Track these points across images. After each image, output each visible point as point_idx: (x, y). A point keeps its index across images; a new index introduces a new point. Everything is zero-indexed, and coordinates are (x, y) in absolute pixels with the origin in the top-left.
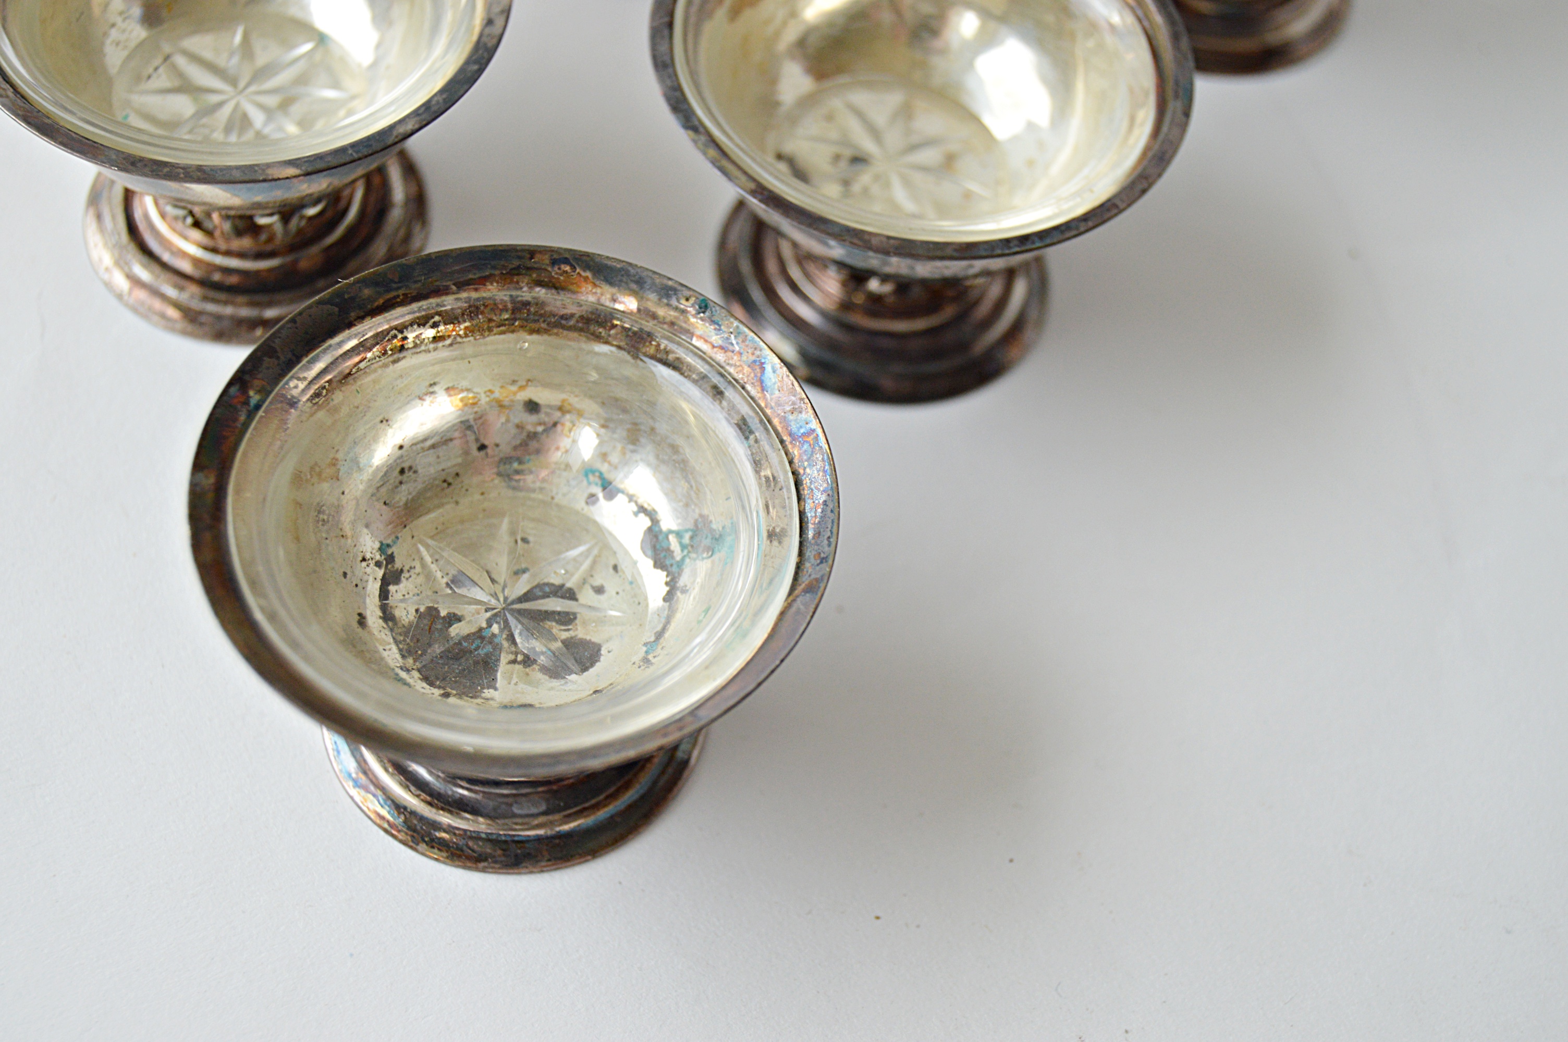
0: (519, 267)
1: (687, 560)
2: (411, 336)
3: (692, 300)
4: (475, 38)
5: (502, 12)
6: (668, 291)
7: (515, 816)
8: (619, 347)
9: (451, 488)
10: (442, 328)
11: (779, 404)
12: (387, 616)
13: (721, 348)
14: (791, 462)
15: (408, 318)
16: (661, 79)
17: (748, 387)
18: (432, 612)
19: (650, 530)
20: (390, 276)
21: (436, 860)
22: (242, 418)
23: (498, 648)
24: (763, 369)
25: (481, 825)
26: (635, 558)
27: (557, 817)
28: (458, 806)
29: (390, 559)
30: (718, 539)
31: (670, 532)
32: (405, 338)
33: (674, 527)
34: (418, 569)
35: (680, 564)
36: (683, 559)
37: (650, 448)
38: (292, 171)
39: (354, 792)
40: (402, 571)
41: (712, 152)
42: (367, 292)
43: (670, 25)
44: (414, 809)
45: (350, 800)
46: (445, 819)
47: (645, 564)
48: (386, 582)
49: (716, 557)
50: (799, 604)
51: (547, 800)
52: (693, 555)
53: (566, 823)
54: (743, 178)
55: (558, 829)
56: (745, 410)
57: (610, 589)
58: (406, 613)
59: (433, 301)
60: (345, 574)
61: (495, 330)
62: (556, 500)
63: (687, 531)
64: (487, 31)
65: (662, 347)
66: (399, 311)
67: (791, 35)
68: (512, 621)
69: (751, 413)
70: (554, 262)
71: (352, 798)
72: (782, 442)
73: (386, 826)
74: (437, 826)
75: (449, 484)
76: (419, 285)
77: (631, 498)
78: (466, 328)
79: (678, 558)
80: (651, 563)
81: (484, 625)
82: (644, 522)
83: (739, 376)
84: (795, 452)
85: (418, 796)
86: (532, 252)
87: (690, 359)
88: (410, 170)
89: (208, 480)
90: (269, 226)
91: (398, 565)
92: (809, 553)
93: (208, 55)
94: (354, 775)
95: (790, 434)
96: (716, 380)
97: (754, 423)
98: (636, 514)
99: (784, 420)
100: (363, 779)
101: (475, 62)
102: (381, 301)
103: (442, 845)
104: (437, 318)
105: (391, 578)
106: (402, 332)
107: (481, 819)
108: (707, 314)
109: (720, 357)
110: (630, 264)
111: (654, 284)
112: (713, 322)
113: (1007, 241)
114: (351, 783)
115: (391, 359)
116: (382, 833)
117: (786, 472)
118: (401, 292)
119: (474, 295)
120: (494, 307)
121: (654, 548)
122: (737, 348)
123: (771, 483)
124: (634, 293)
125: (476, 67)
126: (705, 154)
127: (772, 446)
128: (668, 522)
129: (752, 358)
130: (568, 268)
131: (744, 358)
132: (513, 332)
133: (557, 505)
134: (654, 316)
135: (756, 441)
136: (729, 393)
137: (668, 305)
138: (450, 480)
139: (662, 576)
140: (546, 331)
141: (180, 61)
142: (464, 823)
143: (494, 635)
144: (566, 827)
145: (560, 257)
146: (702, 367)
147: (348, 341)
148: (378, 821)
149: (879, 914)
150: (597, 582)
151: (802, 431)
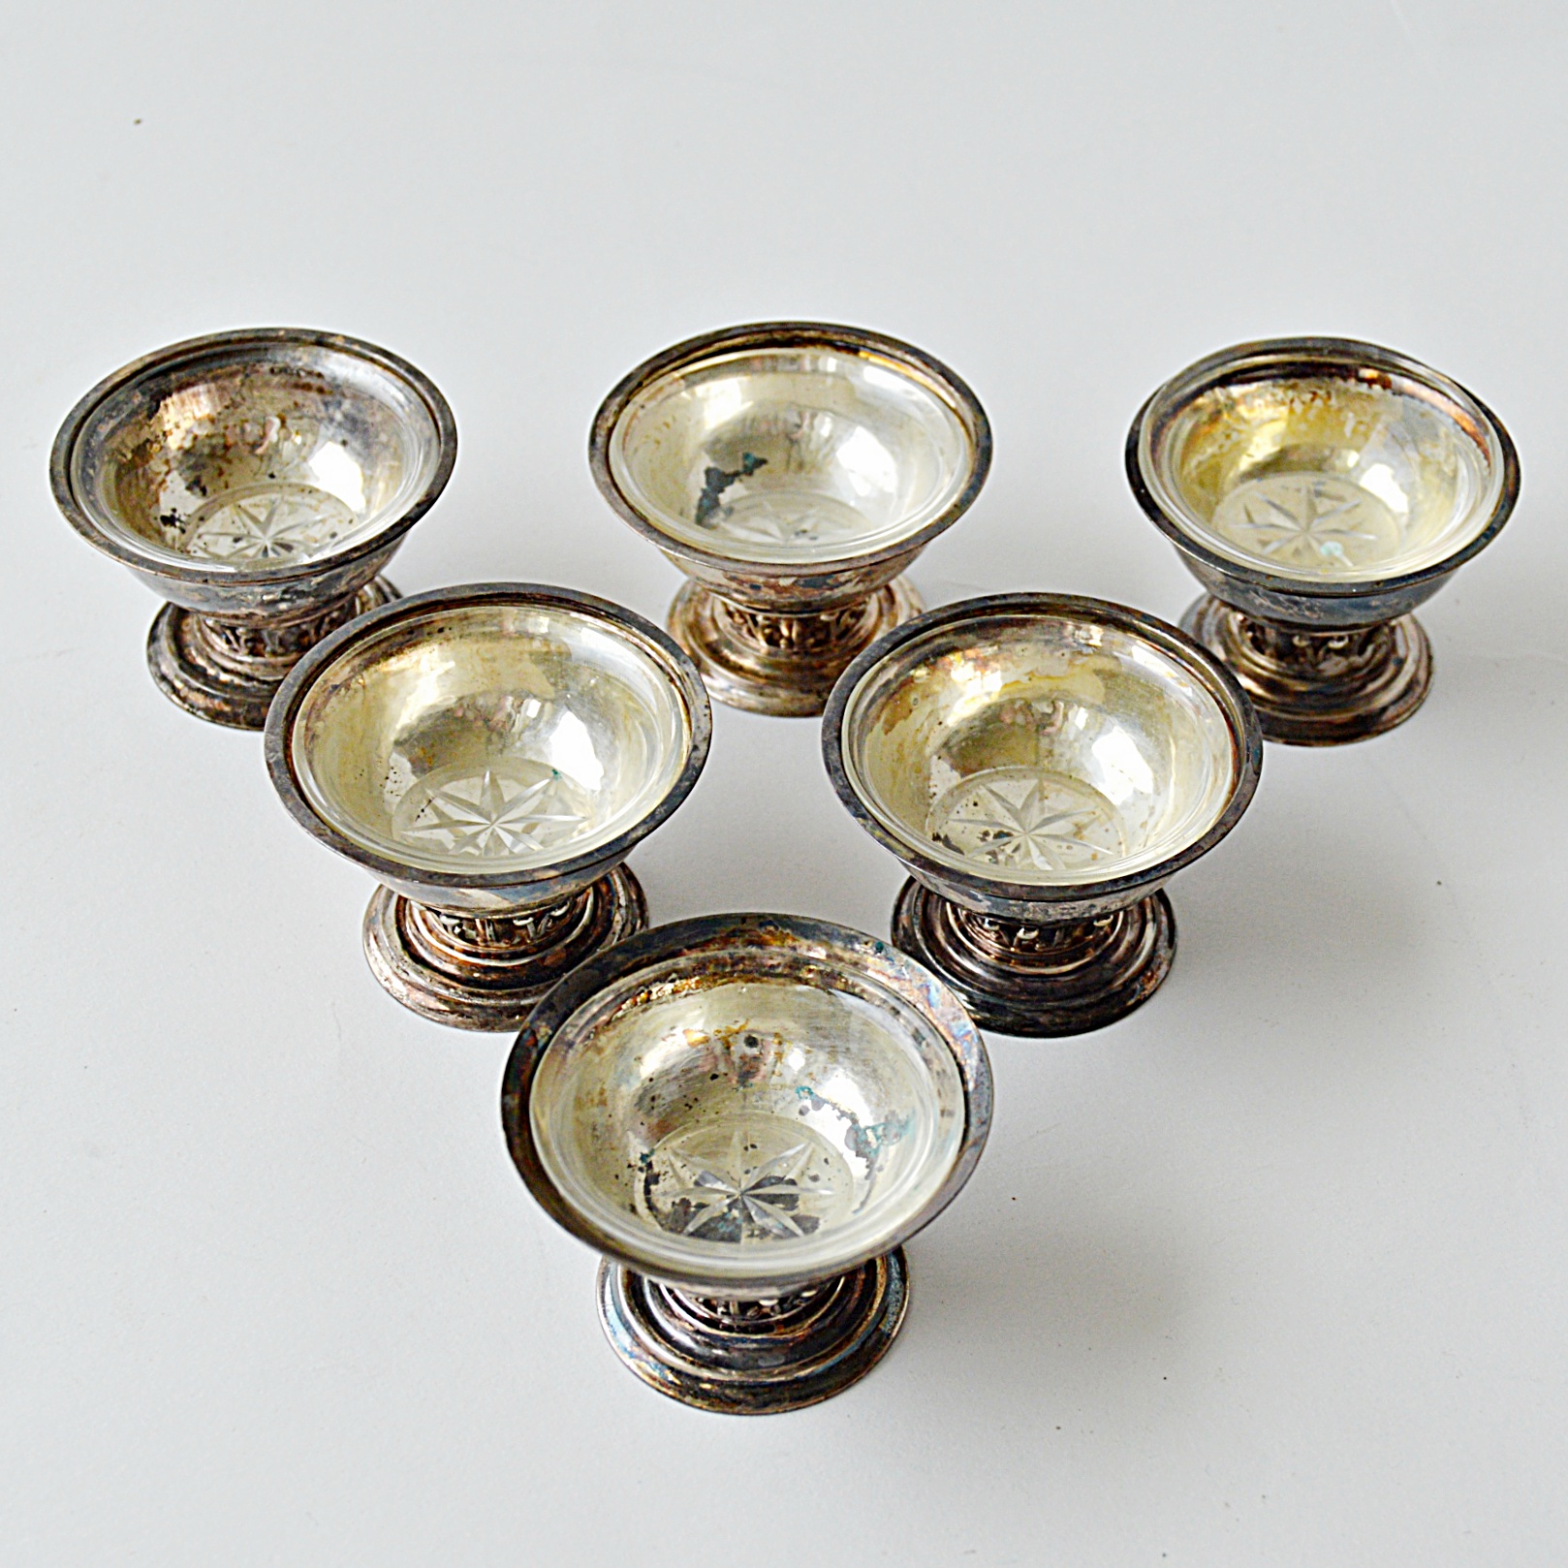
0: (734, 931)
1: (882, 1147)
2: (654, 989)
3: (870, 944)
4: (684, 761)
5: (705, 739)
6: (850, 939)
7: (759, 1367)
8: (817, 986)
9: (692, 1110)
10: (678, 982)
11: (943, 1015)
12: (651, 1207)
13: (896, 978)
14: (955, 1057)
15: (652, 975)
16: (834, 781)
17: (918, 1005)
18: (685, 1203)
19: (851, 1128)
20: (636, 945)
21: (700, 1408)
22: (534, 1055)
23: (738, 1227)
24: (928, 991)
25: (735, 1376)
26: (841, 1151)
27: (794, 1365)
28: (715, 1363)
29: (650, 1166)
30: (904, 1126)
31: (868, 1128)
32: (650, 993)
33: (871, 1123)
34: (671, 1173)
35: (876, 1151)
36: (878, 1147)
37: (847, 1062)
38: (552, 873)
39: (631, 1363)
40: (659, 1175)
41: (879, 833)
42: (619, 958)
43: (839, 739)
44: (679, 1368)
45: (626, 1369)
46: (705, 1374)
47: (849, 1155)
48: (647, 1183)
49: (903, 1140)
50: (967, 1156)
51: (785, 1354)
52: (886, 1142)
53: (803, 1370)
54: (904, 851)
55: (796, 1375)
56: (918, 1023)
57: (823, 1177)
58: (665, 1205)
59: (670, 962)
60: (617, 1177)
61: (720, 982)
62: (775, 1114)
63: (880, 1125)
64: (694, 754)
65: (850, 982)
66: (644, 971)
67: (936, 739)
68: (749, 1204)
69: (922, 1025)
70: (761, 925)
71: (628, 1367)
72: (947, 1043)
73: (657, 1385)
74: (698, 1379)
75: (691, 1107)
76: (658, 950)
77: (834, 1106)
78: (697, 982)
79: (874, 1146)
80: (854, 1153)
81: (726, 1210)
82: (847, 1123)
83: (911, 999)
84: (957, 1049)
85: (683, 1358)
86: (744, 918)
87: (871, 989)
88: (630, 878)
89: (514, 1101)
90: (524, 927)
91: (656, 1170)
92: (973, 1120)
93: (463, 796)
94: (629, 1349)
95: (954, 1037)
96: (894, 1003)
97: (925, 1032)
98: (839, 1118)
99: (948, 1027)
100: (637, 1351)
101: (687, 780)
102: (630, 964)
103: (705, 1395)
104: (674, 976)
105: (652, 1180)
106: (647, 987)
107: (734, 1372)
108: (883, 953)
109: (895, 985)
110: (820, 921)
111: (839, 934)
112: (888, 959)
113: (1115, 882)
114: (627, 1355)
115: (640, 1009)
116: (655, 1392)
117: (951, 1066)
118: (645, 956)
119: (701, 955)
120: (719, 963)
121: (856, 1142)
122: (907, 977)
123: (941, 1074)
124: (822, 943)
125: (687, 783)
126: (873, 834)
127: (940, 1047)
128: (866, 1119)
129: (920, 983)
130: (772, 928)
131: (914, 983)
132: (733, 982)
133: (778, 1119)
134: (841, 959)
135: (928, 1045)
136: (904, 1012)
137: (853, 950)
138: (690, 1103)
139: (863, 1161)
140: (759, 980)
141: (439, 802)
142: (722, 1375)
143: (735, 1219)
144: (802, 1373)
145: (763, 920)
146: (883, 995)
147: (606, 995)
148: (651, 1382)
149: (1059, 1425)
150: (813, 1173)
151: (962, 1033)
